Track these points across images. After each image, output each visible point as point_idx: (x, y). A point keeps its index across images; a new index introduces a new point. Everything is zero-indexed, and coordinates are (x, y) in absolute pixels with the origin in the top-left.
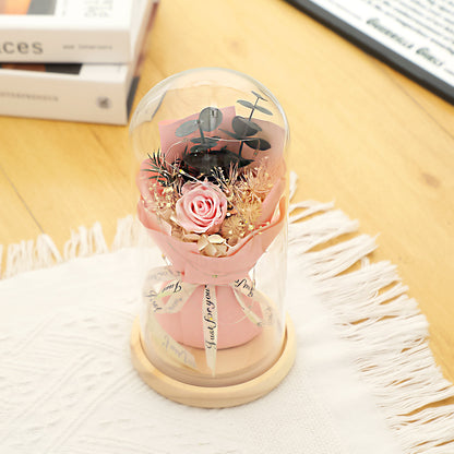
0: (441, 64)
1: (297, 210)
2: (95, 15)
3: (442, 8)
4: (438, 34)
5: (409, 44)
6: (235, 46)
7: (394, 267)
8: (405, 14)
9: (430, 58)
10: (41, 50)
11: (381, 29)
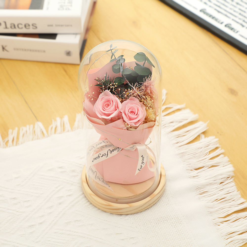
0: (237, 32)
1: (166, 109)
2: (63, 9)
3: (237, 4)
4: (236, 16)
5: (221, 22)
6: (135, 23)
7: (217, 139)
8: (219, 7)
9: (232, 29)
10: (36, 27)
11: (207, 14)
